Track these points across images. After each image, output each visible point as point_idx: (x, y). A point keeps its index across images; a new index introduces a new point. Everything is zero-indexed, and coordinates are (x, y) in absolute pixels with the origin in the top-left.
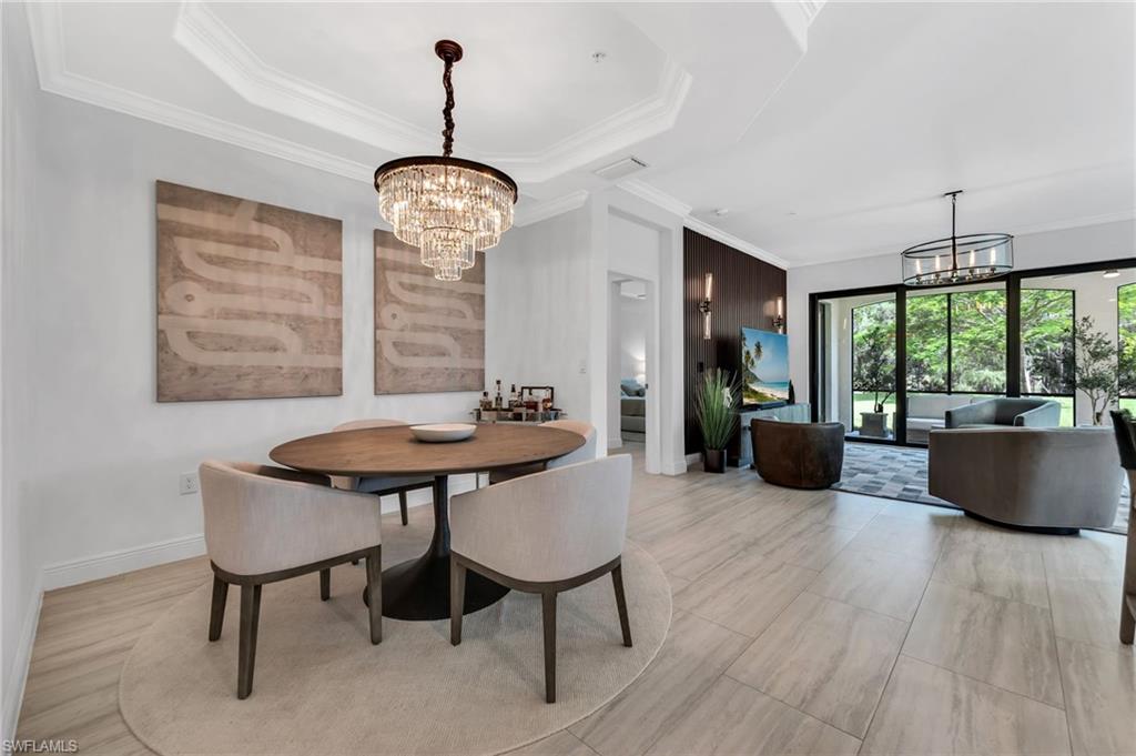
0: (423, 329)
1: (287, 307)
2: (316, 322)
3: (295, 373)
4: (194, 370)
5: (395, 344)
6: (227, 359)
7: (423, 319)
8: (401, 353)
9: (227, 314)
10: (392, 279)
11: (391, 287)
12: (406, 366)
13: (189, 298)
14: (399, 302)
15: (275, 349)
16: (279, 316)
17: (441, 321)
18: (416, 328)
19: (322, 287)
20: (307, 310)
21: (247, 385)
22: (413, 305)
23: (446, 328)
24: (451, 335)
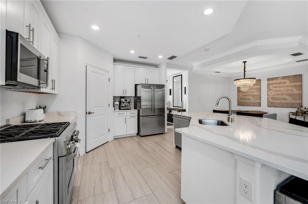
0: (279, 95)
1: (252, 94)
2: (256, 95)
3: (253, 103)
4: (241, 102)
5: (271, 98)
6: (244, 101)
7: (279, 93)
8: (273, 100)
9: (244, 96)
10: (271, 87)
11: (270, 88)
12: (274, 102)
13: (240, 94)
14: (272, 90)
15: (250, 100)
16: (250, 95)
17: (285, 93)
18: (277, 95)
19: (257, 90)
20: (254, 94)
21: (246, 104)
22: (276, 90)
23: (286, 94)
24: (288, 95)
